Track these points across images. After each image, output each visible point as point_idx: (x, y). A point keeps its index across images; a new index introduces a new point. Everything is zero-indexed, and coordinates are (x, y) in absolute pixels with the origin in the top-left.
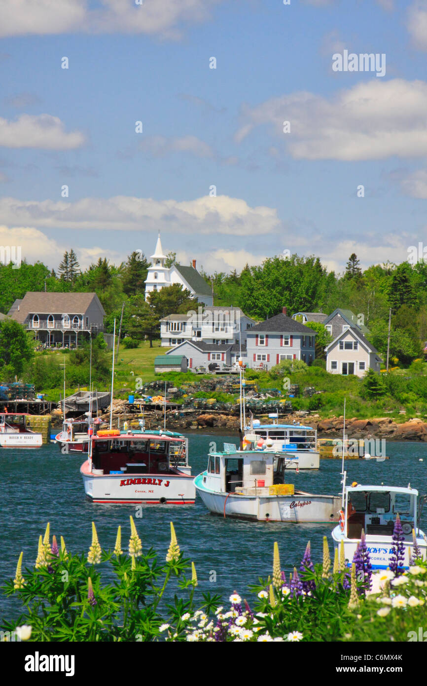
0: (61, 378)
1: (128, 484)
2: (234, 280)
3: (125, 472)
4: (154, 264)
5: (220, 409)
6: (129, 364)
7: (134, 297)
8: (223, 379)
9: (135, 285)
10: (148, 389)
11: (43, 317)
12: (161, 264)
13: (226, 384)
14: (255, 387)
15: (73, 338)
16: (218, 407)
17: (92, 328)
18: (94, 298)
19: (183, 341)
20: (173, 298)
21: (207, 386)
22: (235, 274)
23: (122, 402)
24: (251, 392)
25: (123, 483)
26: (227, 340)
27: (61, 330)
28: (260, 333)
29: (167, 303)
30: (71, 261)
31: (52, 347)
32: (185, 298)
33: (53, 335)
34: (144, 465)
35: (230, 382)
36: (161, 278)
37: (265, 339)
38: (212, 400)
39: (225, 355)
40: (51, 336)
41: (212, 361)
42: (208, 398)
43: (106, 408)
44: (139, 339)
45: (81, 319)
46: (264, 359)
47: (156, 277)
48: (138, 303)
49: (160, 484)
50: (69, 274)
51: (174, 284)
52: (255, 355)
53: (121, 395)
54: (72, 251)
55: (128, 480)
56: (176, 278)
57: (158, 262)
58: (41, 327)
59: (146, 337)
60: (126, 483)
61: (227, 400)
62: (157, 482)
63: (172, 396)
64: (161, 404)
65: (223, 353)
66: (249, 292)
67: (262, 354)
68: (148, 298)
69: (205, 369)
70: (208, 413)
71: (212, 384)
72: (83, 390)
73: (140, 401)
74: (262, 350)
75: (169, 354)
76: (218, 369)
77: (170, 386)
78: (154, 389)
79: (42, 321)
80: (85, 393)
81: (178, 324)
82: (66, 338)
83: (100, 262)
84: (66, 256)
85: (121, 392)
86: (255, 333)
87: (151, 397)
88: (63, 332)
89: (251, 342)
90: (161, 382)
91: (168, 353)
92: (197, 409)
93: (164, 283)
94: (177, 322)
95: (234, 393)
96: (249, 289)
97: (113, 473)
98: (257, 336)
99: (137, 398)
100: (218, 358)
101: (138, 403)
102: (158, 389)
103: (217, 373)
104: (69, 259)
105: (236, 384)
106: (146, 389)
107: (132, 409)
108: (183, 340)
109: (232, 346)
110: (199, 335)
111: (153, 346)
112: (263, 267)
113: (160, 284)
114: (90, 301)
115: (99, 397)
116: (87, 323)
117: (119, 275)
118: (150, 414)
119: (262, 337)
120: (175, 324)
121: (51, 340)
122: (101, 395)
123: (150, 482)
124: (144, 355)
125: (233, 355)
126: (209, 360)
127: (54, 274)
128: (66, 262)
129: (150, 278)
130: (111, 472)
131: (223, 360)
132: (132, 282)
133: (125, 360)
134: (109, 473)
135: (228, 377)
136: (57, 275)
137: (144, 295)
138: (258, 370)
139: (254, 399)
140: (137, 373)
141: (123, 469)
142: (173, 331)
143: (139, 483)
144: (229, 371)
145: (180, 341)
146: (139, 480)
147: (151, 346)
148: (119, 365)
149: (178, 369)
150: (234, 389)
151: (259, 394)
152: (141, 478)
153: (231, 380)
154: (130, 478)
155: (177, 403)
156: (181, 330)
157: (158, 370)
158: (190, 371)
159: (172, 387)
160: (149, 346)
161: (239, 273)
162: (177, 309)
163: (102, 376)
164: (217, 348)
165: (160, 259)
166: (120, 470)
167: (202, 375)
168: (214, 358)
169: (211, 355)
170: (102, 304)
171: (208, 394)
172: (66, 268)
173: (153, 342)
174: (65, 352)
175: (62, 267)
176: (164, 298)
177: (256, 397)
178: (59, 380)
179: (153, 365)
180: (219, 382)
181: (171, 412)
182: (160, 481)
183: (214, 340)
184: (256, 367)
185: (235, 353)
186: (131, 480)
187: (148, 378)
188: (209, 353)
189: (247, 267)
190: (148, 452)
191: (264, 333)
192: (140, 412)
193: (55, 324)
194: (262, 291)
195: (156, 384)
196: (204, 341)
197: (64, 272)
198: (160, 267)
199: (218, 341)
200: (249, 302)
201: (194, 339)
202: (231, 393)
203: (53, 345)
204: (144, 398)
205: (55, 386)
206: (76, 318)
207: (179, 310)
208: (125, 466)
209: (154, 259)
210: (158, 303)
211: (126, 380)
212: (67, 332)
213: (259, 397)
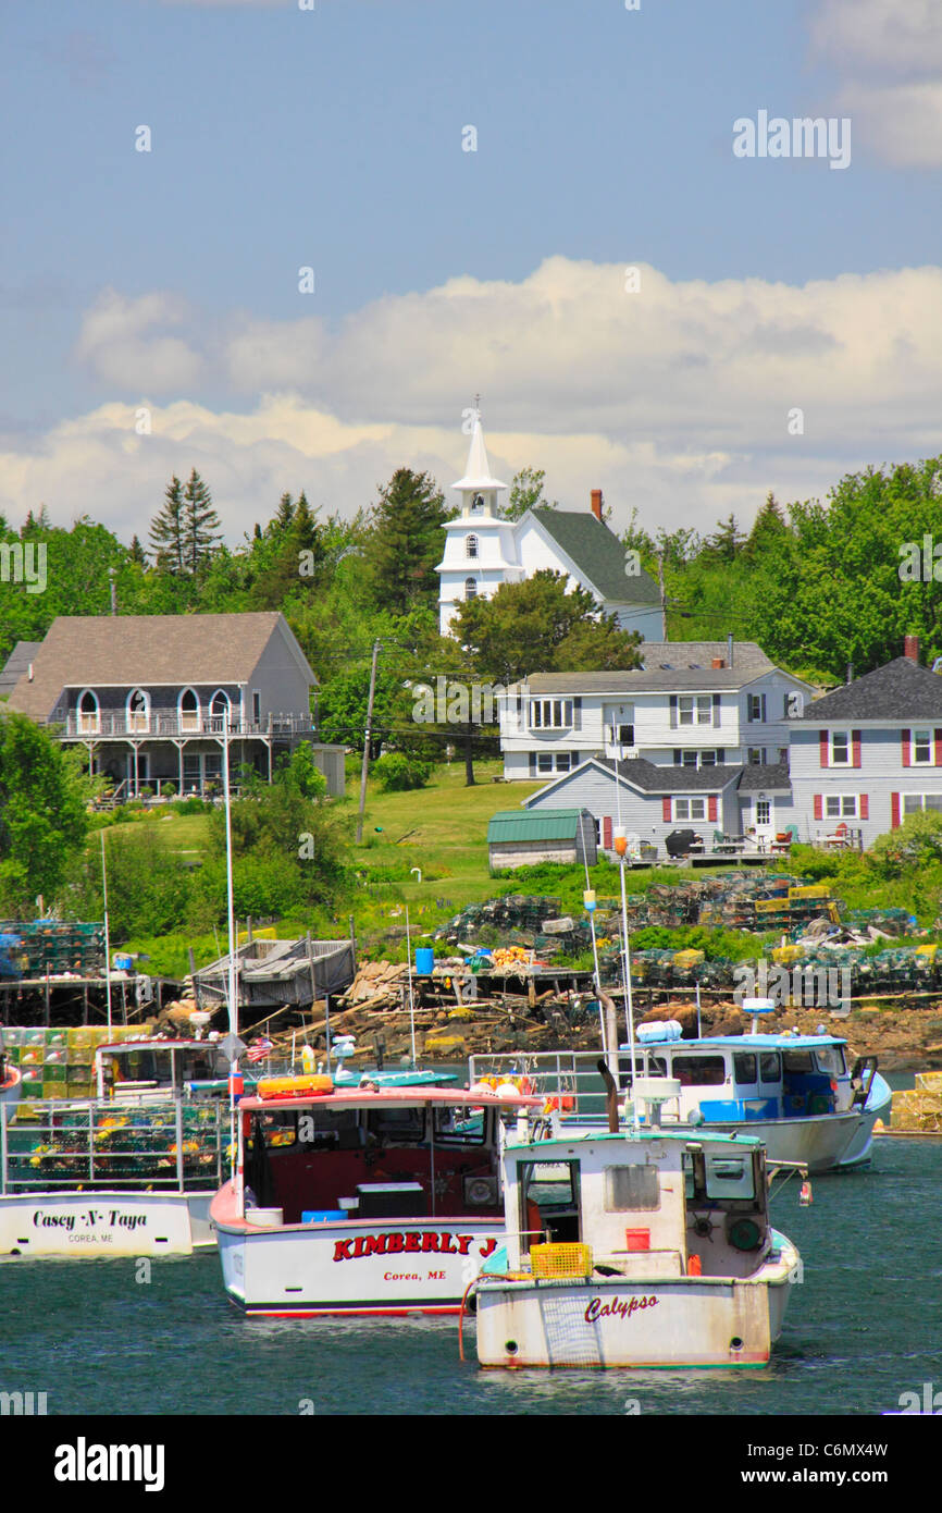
0: (187, 897)
1: (358, 1254)
2: (726, 551)
3: (353, 1214)
4: (465, 511)
5: (716, 981)
6: (402, 844)
7: (402, 619)
8: (722, 882)
9: (404, 581)
10: (478, 923)
11: (114, 699)
12: (486, 509)
13: (732, 899)
14: (831, 906)
15: (214, 764)
16: (711, 977)
17: (275, 727)
18: (276, 628)
19: (576, 762)
20: (539, 620)
21: (672, 909)
22: (732, 530)
23: (392, 971)
24: (817, 923)
25: (341, 1252)
26: (721, 752)
27: (173, 739)
28: (833, 726)
29: (519, 637)
30: (194, 509)
31: (145, 796)
32: (575, 619)
33: (148, 755)
34: (415, 1187)
35: (746, 891)
36: (491, 554)
37: (850, 747)
38: (690, 956)
39: (720, 802)
40: (142, 760)
41: (678, 825)
42: (676, 949)
43: (342, 991)
44: (430, 759)
45: (236, 701)
46: (849, 811)
47: (473, 552)
48: (421, 641)
49: (464, 1251)
50: (185, 552)
51: (539, 574)
52: (818, 798)
53: (386, 945)
54: (195, 477)
55: (359, 1241)
56: (538, 554)
57: (477, 500)
58: (106, 730)
59: (449, 750)
60: (352, 1249)
61: (739, 953)
62: (455, 1242)
63: (558, 946)
64: (522, 974)
65: (713, 797)
66: (784, 591)
67: (841, 796)
68: (453, 622)
69: (654, 852)
70: (678, 996)
71: (685, 900)
72: (264, 934)
73: (453, 965)
74: (841, 781)
75: (536, 807)
76: (699, 850)
77: (545, 911)
78: (497, 925)
79: (110, 711)
80: (272, 946)
81: (558, 704)
82: (191, 763)
83: (287, 506)
84: (174, 494)
85: (389, 936)
86: (817, 725)
87: (489, 952)
88: (180, 746)
89: (804, 759)
90: (521, 901)
91: (532, 804)
92: (644, 984)
93: (500, 571)
94: (552, 699)
95: (761, 928)
96: (782, 582)
97: (312, 1220)
98: (823, 736)
99: (443, 955)
100: (698, 814)
101: (447, 972)
102: (511, 925)
103: (697, 864)
104: (184, 501)
105: (767, 898)
106: (470, 926)
107: (431, 993)
108: (575, 756)
109: (742, 772)
110: (627, 737)
111: (476, 779)
112: (827, 504)
113: (491, 573)
114: (266, 640)
115: (317, 959)
116: (257, 713)
117: (352, 550)
118: (487, 1009)
119: (840, 740)
120: (547, 705)
121: (142, 774)
122: (325, 949)
123: (430, 1245)
124: (449, 811)
125: (746, 803)
126: (667, 820)
127: (137, 554)
128: (175, 513)
129: (454, 557)
130: (304, 1214)
131: (713, 819)
132: (395, 572)
133: (387, 829)
134: (299, 1221)
135: (738, 877)
136: (147, 558)
137: (437, 613)
138: (832, 849)
139: (830, 946)
140: (432, 872)
141: (348, 1203)
142: (542, 727)
143: (396, 1247)
144: (738, 856)
145: (566, 760)
146: (396, 1238)
147: (471, 782)
148: (369, 847)
149: (567, 856)
150: (760, 916)
151: (845, 930)
152: (403, 1231)
153: (751, 884)
154: (364, 1234)
155: (575, 969)
156: (568, 723)
157: (500, 860)
158: (606, 859)
159: (555, 917)
160: (465, 780)
161: (746, 527)
162: (551, 653)
163: (320, 887)
164: (694, 782)
165: (485, 490)
166: (336, 1207)
167: (648, 872)
168: (682, 814)
169: (674, 802)
170: (303, 646)
171: (675, 936)
172: (177, 531)
173: (476, 765)
174: (188, 809)
175: (162, 531)
176: (507, 621)
177: (837, 941)
178: (180, 906)
179: (478, 843)
180: (709, 895)
181: (556, 1000)
182: (465, 1242)
183: (677, 752)
184: (823, 839)
185: (754, 795)
186: (370, 1239)
187: (470, 886)
188: (667, 797)
189: (771, 505)
190: (429, 1144)
191: (846, 726)
192: (453, 1003)
193: (153, 718)
194: (826, 586)
195: (502, 907)
196: (649, 758)
197: (167, 544)
198: (484, 518)
199: (691, 755)
200: (785, 623)
201: (615, 753)
202: (751, 928)
203: (147, 788)
204: (464, 954)
205: (168, 926)
206: (221, 697)
207: (556, 659)
208: (356, 1194)
209: (465, 491)
210: (487, 639)
211: (399, 896)
212: (193, 745)
213: (845, 940)
